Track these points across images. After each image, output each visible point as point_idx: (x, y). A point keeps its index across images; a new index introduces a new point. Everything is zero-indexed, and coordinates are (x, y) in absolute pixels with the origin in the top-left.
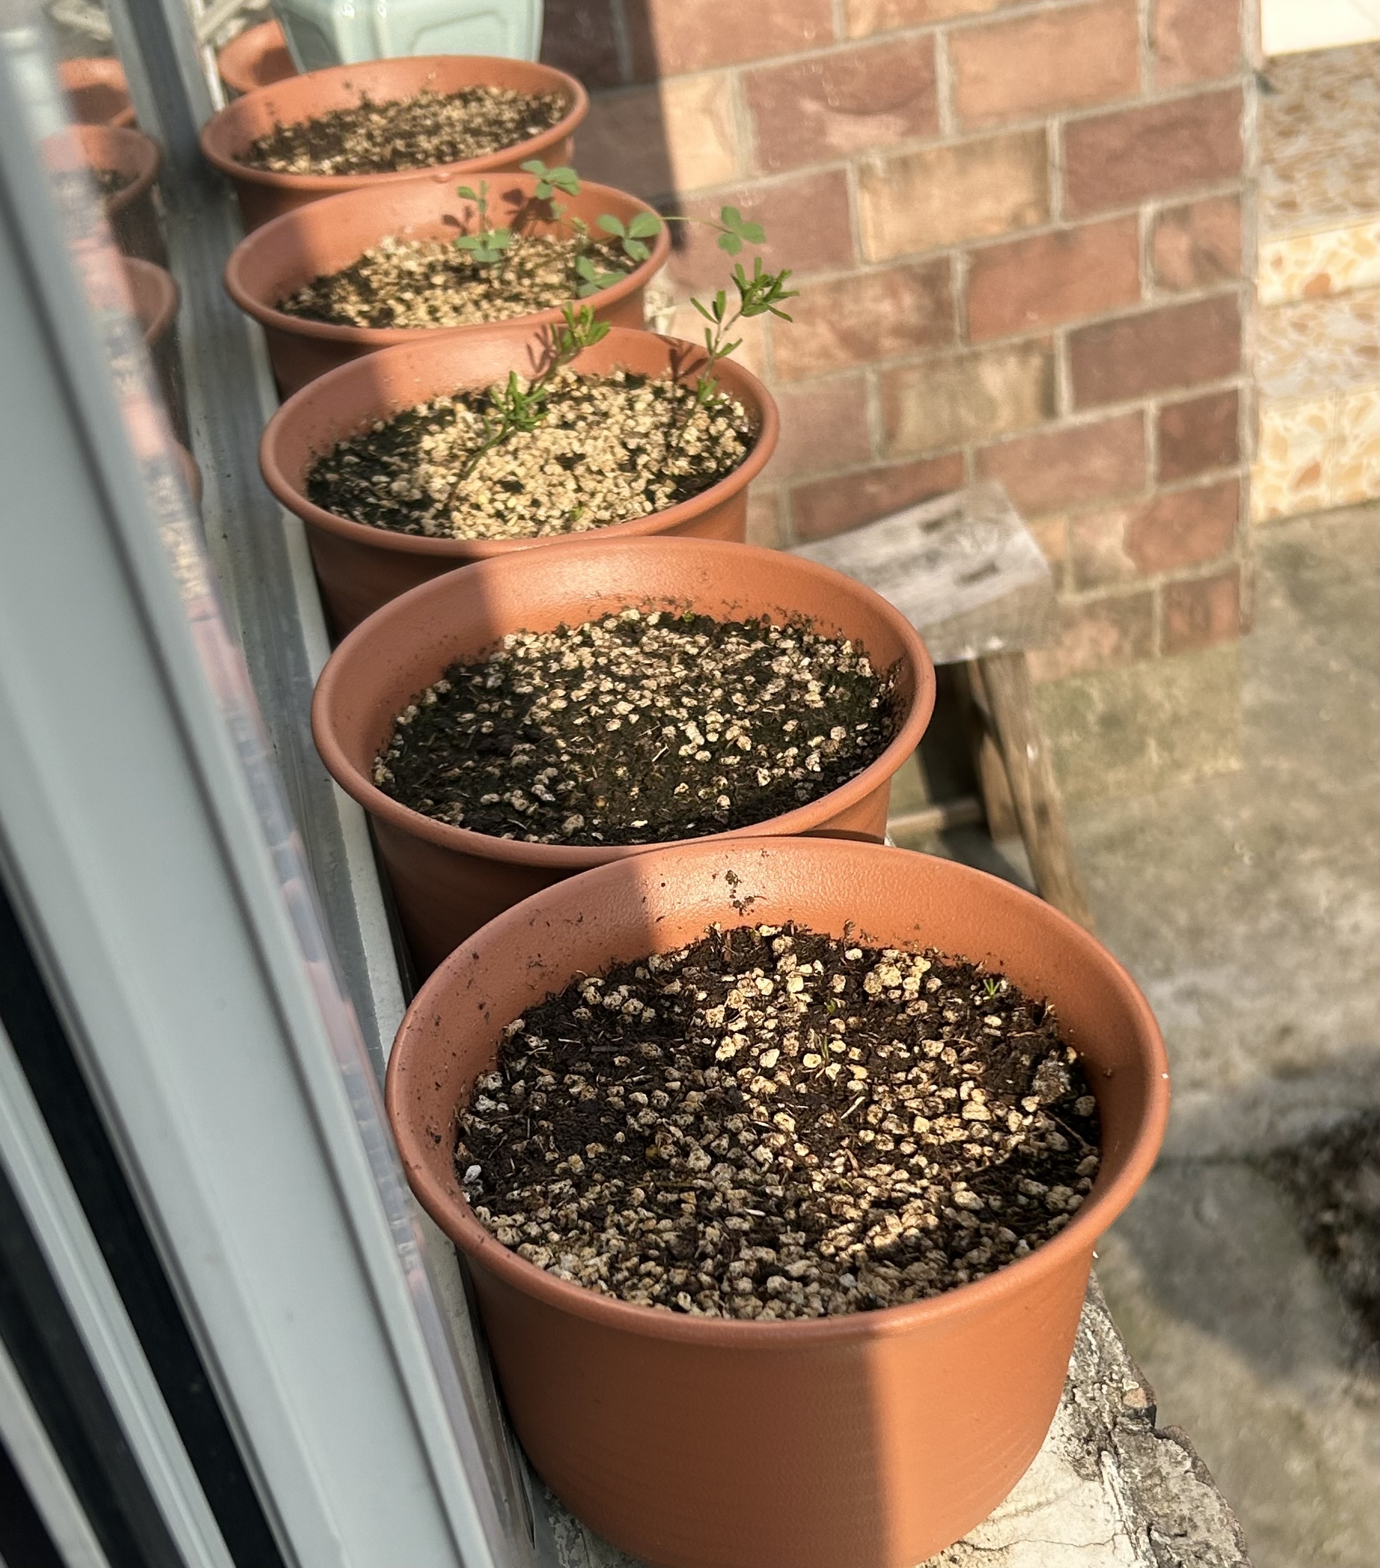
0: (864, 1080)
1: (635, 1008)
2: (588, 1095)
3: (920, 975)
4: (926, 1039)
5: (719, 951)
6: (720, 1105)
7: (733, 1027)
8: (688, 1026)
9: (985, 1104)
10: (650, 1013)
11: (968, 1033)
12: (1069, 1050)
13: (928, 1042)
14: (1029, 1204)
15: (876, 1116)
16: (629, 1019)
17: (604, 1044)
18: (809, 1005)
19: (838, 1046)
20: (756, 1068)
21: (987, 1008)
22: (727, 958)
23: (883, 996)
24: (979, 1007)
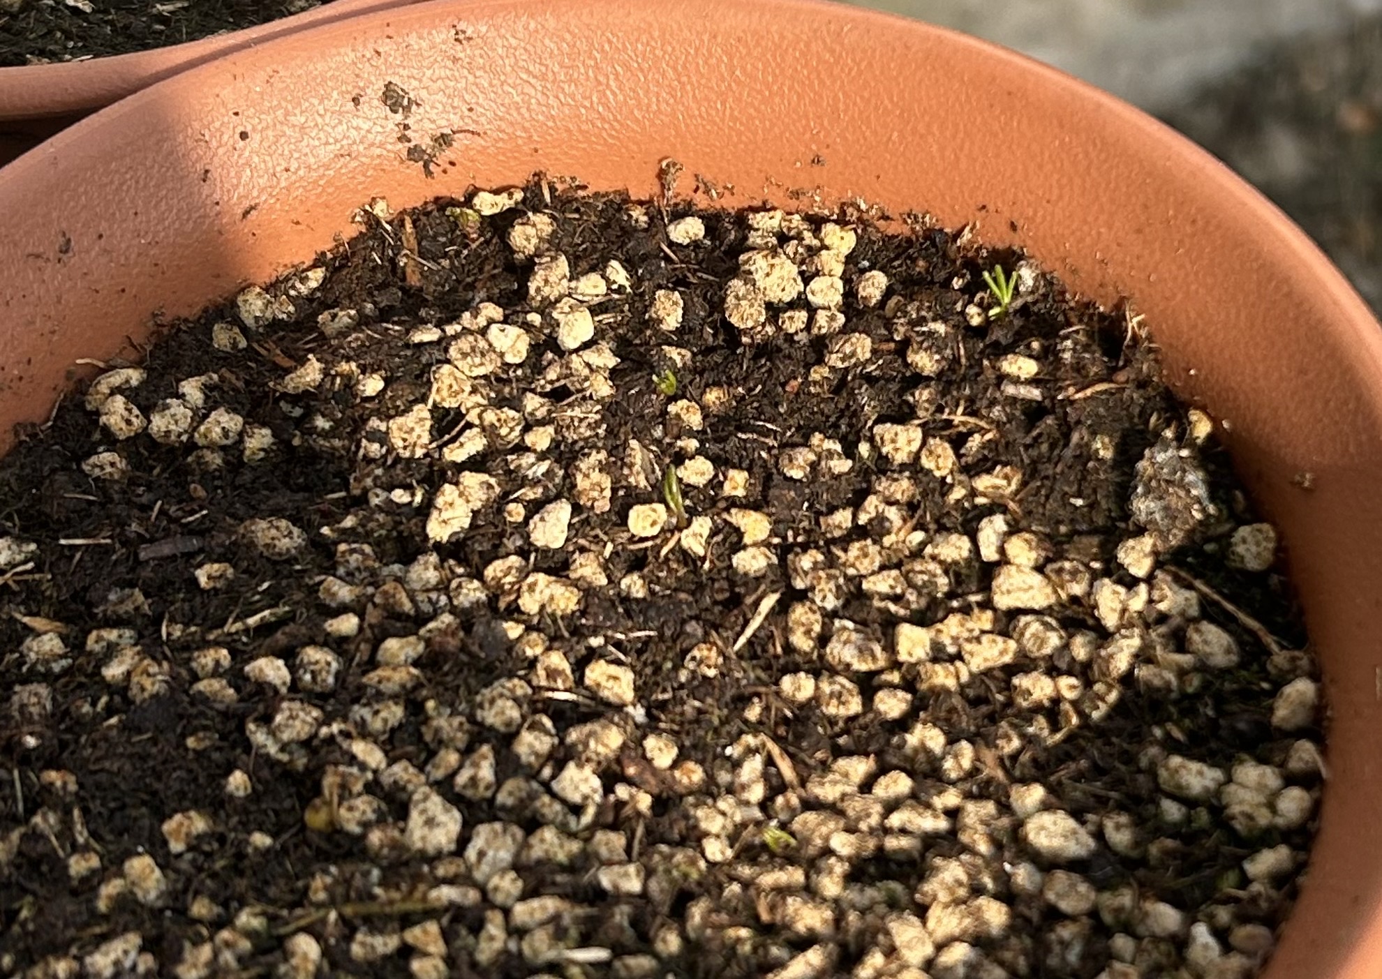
0: (767, 544)
1: (226, 433)
2: (147, 682)
3: (839, 269)
4: (880, 420)
5: (393, 262)
6: (460, 667)
7: (455, 454)
8: (353, 462)
9: (1039, 569)
10: (260, 439)
11: (971, 401)
12: (1195, 415)
13: (885, 431)
14: (1188, 820)
15: (808, 633)
16: (215, 460)
17: (167, 534)
18: (614, 374)
19: (698, 471)
20: (523, 553)
21: (997, 335)
22: (414, 280)
23: (770, 330)
24: (980, 332)
